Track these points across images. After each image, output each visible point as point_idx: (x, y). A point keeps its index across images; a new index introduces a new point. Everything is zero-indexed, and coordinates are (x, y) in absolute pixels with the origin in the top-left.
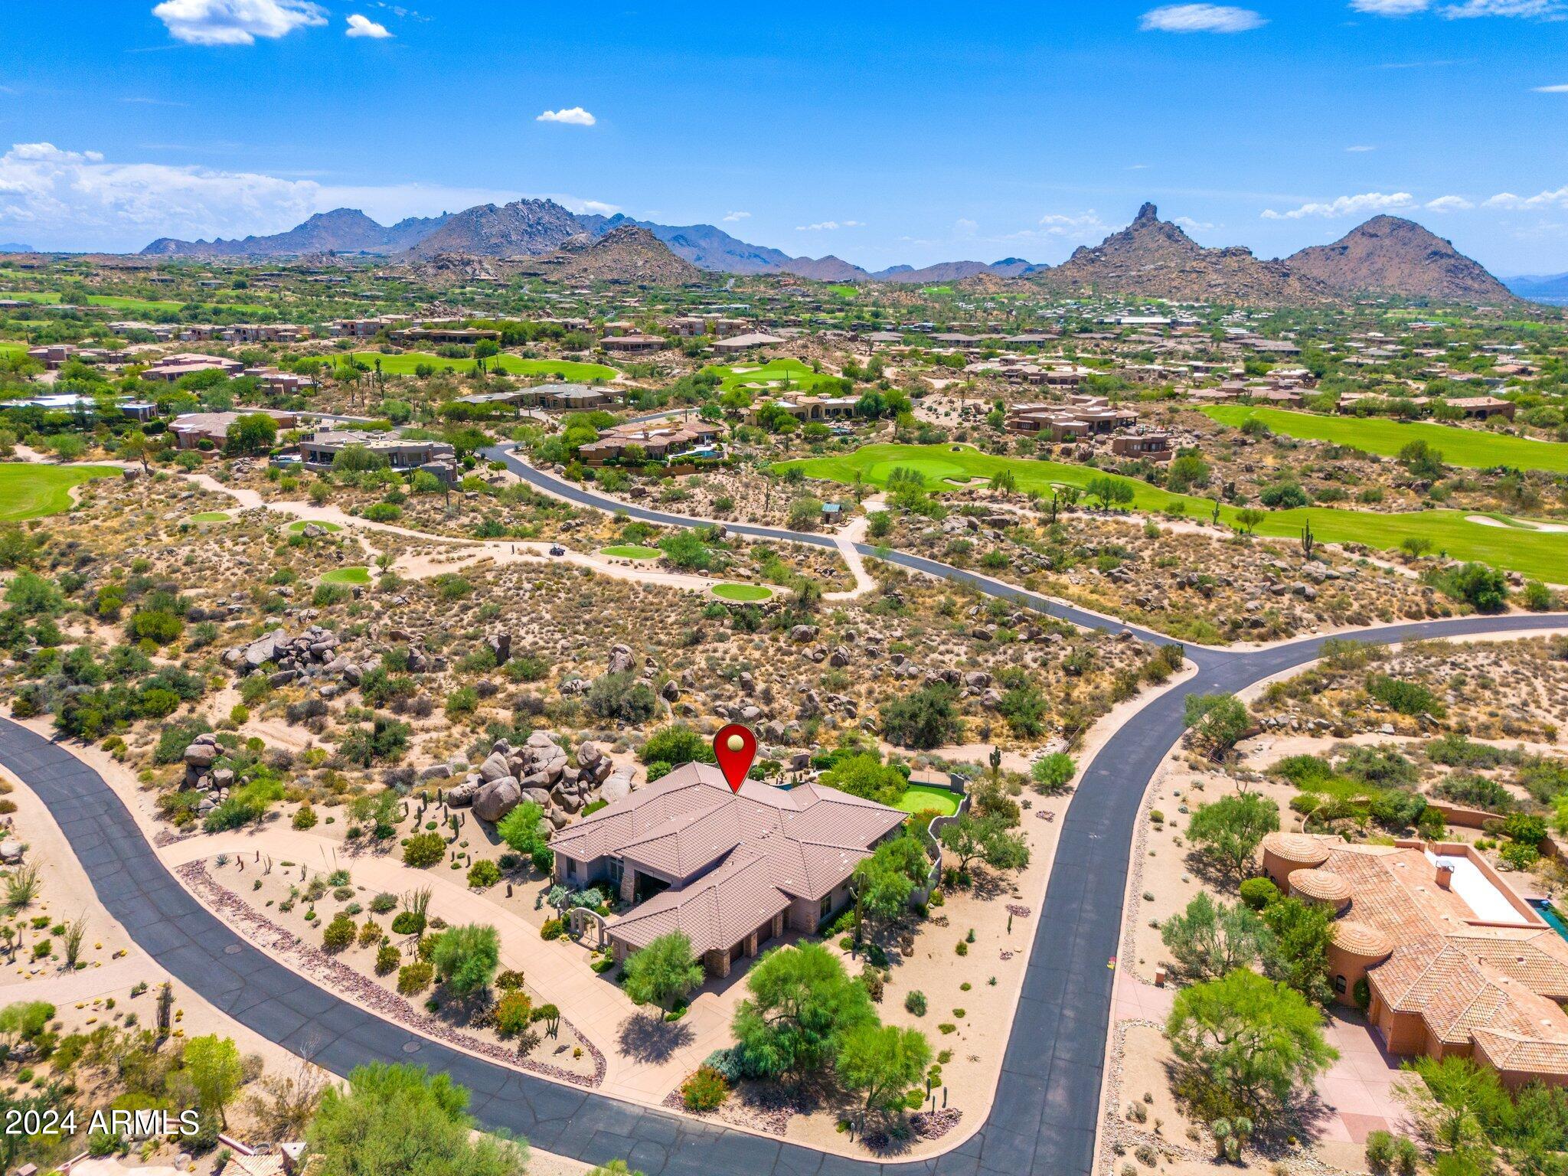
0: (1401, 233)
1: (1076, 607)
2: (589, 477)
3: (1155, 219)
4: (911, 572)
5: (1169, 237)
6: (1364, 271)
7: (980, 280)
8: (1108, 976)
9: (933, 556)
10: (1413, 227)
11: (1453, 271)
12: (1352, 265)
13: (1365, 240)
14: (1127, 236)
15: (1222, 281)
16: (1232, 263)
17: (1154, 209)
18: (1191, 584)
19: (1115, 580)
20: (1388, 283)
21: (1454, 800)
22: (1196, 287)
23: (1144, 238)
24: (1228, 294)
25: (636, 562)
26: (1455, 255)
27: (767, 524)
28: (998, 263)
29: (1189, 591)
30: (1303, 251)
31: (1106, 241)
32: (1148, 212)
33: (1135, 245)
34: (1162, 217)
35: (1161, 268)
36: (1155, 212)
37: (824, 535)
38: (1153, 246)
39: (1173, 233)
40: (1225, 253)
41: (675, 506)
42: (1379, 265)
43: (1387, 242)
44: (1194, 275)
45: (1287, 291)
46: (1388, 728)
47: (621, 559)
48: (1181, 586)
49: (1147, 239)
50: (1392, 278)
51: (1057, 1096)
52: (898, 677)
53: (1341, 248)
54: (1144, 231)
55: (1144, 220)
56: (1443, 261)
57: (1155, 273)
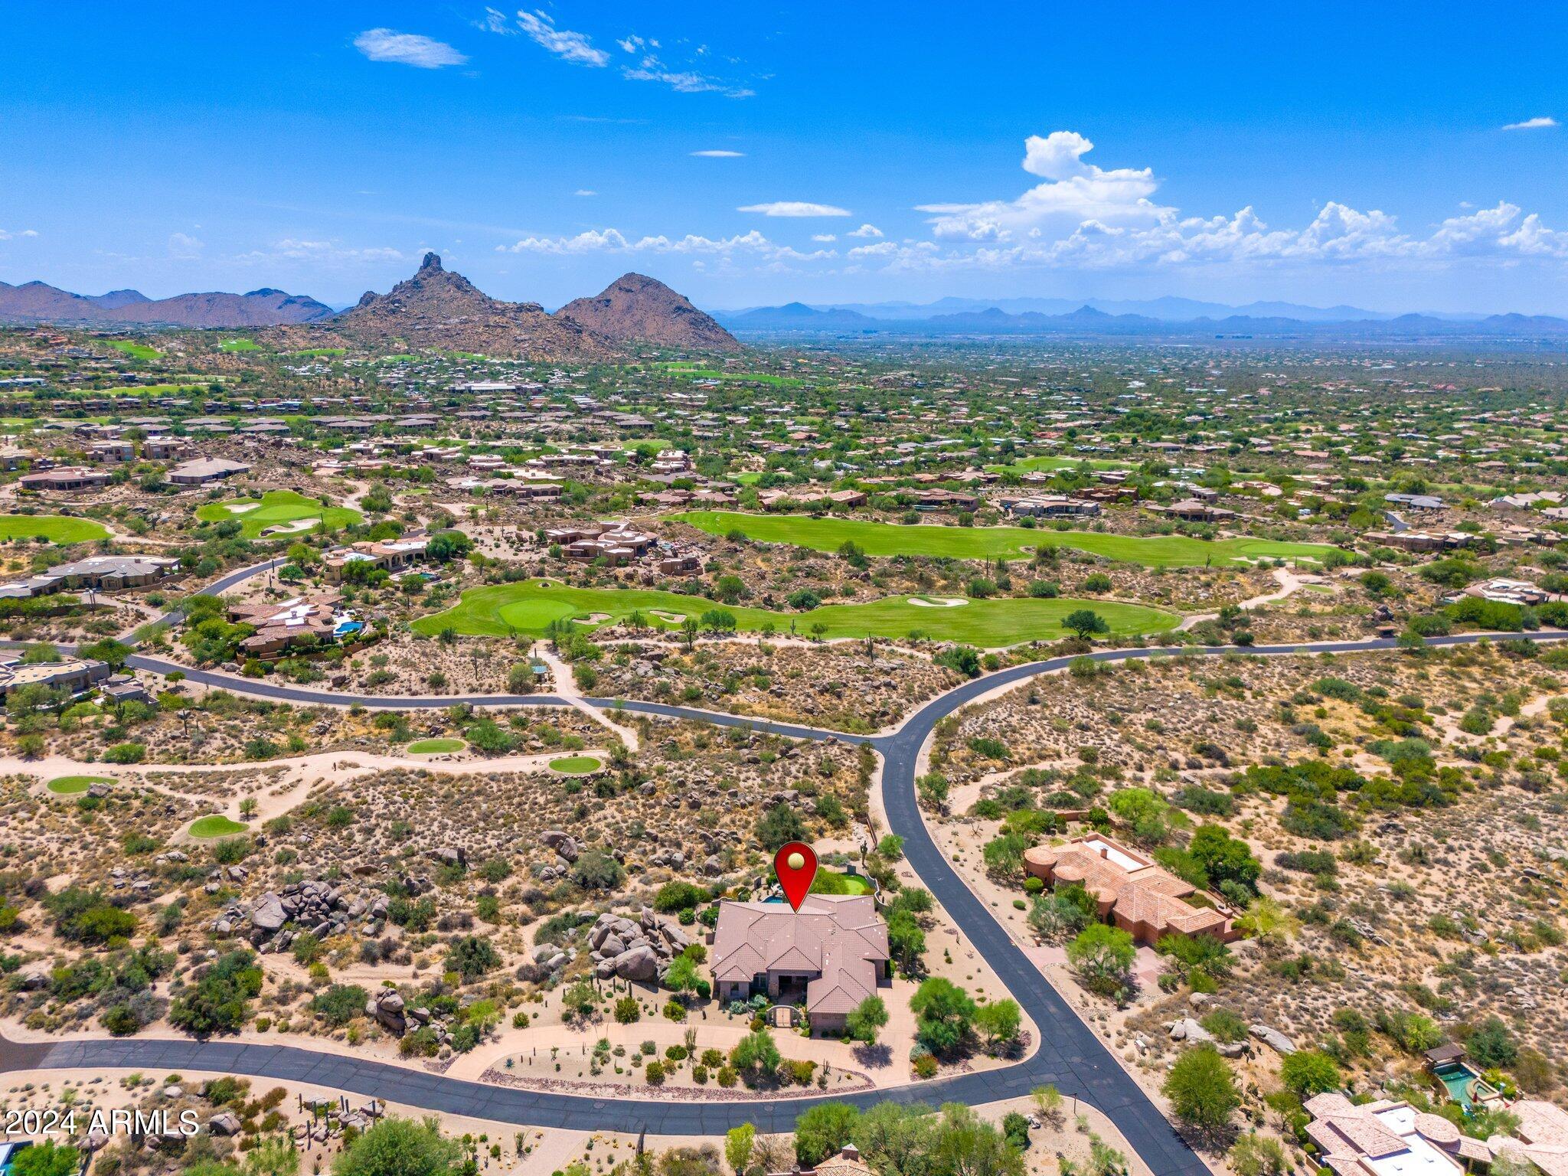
0: (650, 289)
1: (774, 722)
2: (269, 671)
3: (441, 269)
4: (650, 716)
5: (458, 287)
6: (628, 323)
7: (284, 333)
8: (1016, 950)
9: (645, 698)
10: (658, 285)
11: (694, 323)
12: (617, 316)
13: (623, 294)
14: (416, 284)
15: (526, 337)
16: (525, 316)
17: (438, 260)
18: (827, 691)
19: (779, 695)
20: (649, 333)
21: (1056, 807)
22: (504, 342)
23: (432, 285)
24: (536, 349)
25: (456, 755)
26: (692, 310)
27: (489, 692)
28: (252, 293)
29: (828, 696)
30: (575, 302)
31: (395, 289)
32: (431, 262)
33: (427, 294)
34: (448, 267)
35: (466, 322)
36: (439, 262)
37: (545, 694)
38: (444, 295)
39: (461, 283)
40: (521, 308)
41: (389, 688)
42: (637, 318)
43: (641, 297)
44: (499, 330)
45: (583, 346)
46: (993, 770)
47: (439, 755)
48: (821, 693)
49: (437, 288)
50: (651, 328)
51: (1053, 1009)
52: (743, 806)
53: (605, 301)
54: (431, 280)
55: (429, 269)
56: (685, 315)
57: (462, 327)
